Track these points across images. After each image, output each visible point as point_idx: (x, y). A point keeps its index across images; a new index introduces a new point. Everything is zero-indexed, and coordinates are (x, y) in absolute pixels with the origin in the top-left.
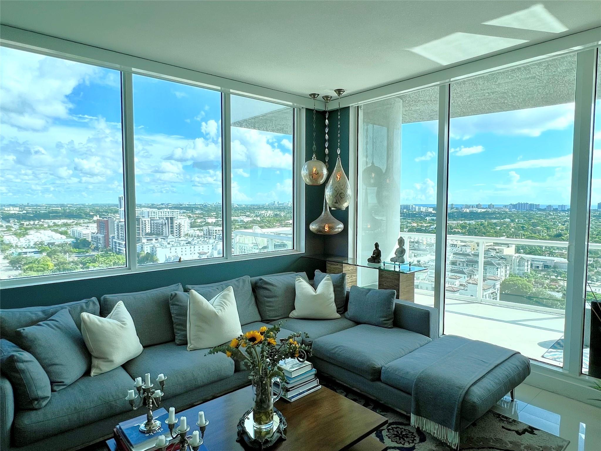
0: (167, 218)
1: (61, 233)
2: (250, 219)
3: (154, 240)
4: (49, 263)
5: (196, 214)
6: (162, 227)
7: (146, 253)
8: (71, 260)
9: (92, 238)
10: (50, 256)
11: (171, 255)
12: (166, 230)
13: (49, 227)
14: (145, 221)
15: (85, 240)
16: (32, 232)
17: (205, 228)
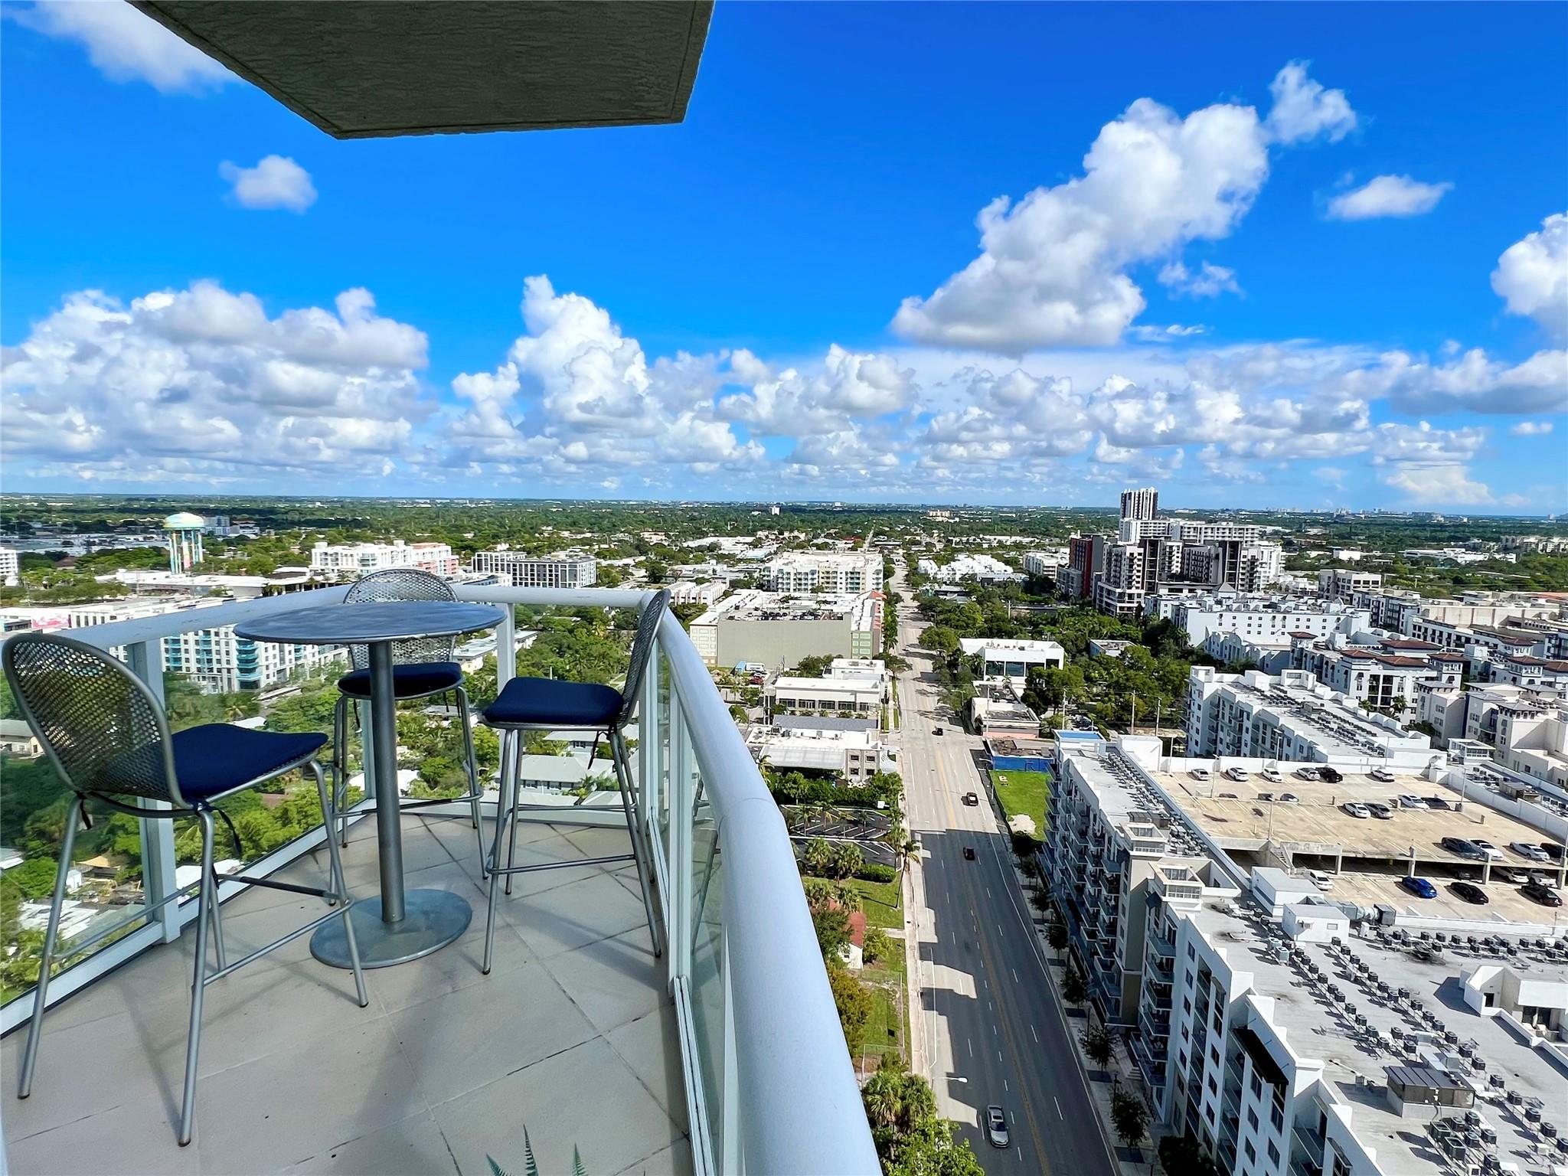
0: (1223, 544)
1: (1007, 562)
2: (1480, 557)
3: (1186, 592)
4: (978, 616)
5: (1309, 537)
6: (1208, 563)
7: (1161, 618)
8: (1015, 614)
9: (1059, 573)
10: (980, 603)
11: (1219, 630)
12: (1217, 571)
13: (991, 548)
14: (1171, 547)
15: (1046, 579)
16: (961, 556)
17: (1327, 573)
